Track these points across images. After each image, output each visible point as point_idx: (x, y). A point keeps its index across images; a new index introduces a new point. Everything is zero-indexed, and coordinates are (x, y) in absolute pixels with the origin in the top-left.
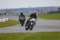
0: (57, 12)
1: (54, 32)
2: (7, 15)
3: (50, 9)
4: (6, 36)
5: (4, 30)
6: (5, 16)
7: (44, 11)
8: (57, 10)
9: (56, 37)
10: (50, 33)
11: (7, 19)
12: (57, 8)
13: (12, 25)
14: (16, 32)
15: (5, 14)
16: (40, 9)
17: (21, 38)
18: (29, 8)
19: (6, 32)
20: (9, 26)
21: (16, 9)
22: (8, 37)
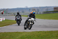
0: (52, 12)
1: (50, 32)
2: (4, 15)
3: (46, 8)
4: (3, 35)
5: (1, 29)
6: (2, 15)
7: (40, 11)
8: (53, 10)
9: (52, 36)
10: (45, 32)
11: (4, 18)
12: (52, 8)
13: (9, 25)
14: (13, 31)
15: (2, 13)
16: (36, 9)
17: (18, 37)
18: (26, 8)
19: (3, 31)
20: (6, 25)
21: (13, 9)
22: (5, 36)
